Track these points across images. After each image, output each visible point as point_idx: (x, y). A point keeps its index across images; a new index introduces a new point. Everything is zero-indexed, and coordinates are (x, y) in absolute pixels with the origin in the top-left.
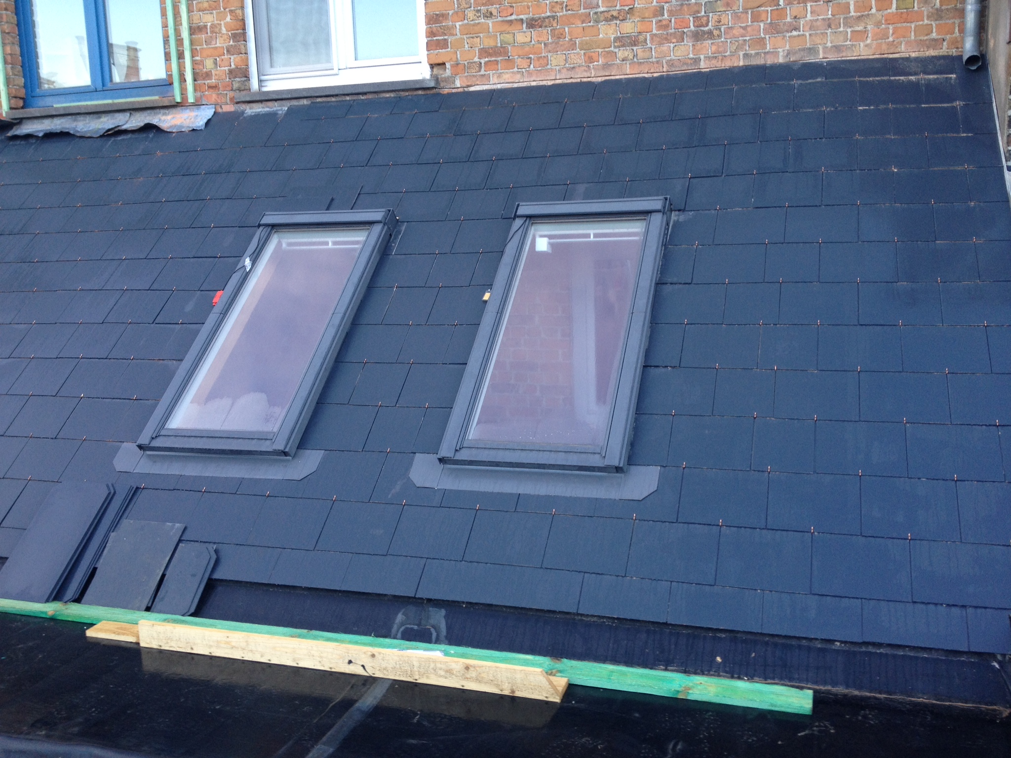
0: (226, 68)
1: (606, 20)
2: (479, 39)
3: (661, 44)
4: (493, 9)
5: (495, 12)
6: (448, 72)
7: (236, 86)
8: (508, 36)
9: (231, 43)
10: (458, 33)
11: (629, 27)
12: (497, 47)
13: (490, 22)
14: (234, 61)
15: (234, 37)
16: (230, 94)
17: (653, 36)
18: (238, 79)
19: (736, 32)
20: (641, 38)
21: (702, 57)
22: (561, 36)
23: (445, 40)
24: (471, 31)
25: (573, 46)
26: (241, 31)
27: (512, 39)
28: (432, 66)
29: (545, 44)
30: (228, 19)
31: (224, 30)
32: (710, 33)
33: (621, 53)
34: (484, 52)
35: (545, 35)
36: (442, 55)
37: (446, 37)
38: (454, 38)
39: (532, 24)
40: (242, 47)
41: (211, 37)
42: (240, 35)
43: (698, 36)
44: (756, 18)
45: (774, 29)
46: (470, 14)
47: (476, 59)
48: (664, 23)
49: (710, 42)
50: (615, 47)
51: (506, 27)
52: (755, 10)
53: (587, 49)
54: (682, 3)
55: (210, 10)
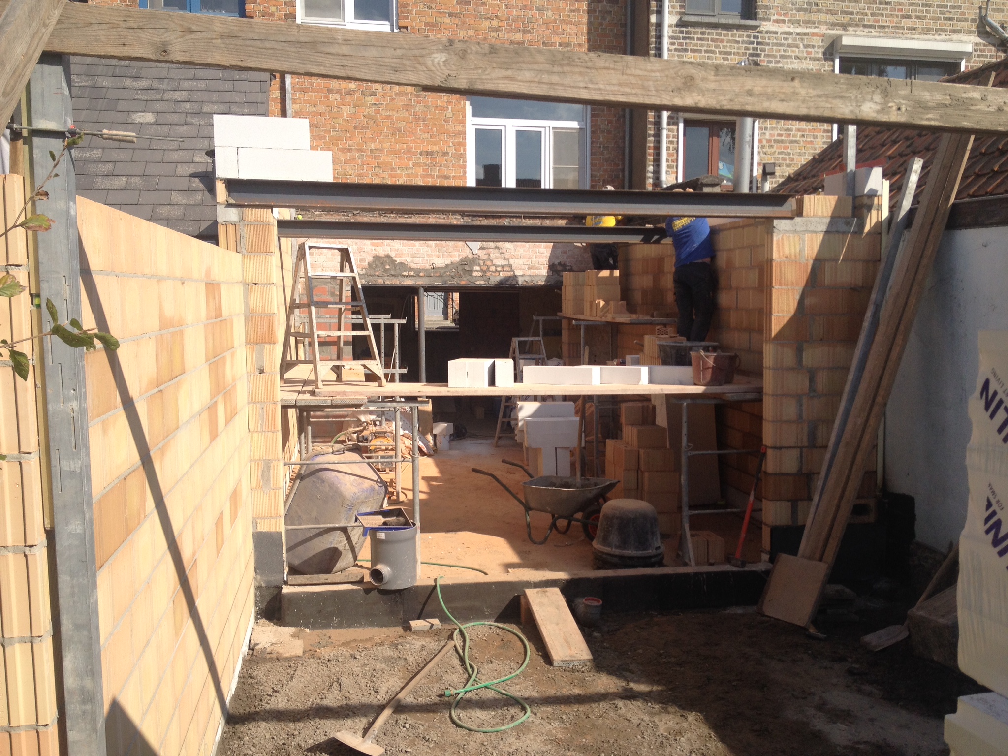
0: (284, 13)
1: (485, 19)
2: (424, 18)
3: (509, 33)
4: (432, 5)
5: (433, 7)
6: (409, 31)
8: (439, 18)
10: (414, 14)
11: (495, 23)
12: (434, 23)
13: (430, 11)
14: (289, 9)
17: (505, 29)
18: (290, 19)
19: (541, 32)
20: (500, 28)
22: (464, 22)
24: (421, 14)
27: (441, 20)
28: (400, 27)
32: (529, 31)
34: (427, 24)
35: (457, 21)
36: (406, 23)
37: (408, 15)
38: (412, 16)
39: (451, 15)
43: (525, 32)
45: (555, 33)
46: (421, 6)
47: (424, 27)
48: (510, 24)
49: (530, 34)
50: (489, 31)
51: (439, 15)
52: (546, 23)
53: (476, 29)
54: (518, 17)
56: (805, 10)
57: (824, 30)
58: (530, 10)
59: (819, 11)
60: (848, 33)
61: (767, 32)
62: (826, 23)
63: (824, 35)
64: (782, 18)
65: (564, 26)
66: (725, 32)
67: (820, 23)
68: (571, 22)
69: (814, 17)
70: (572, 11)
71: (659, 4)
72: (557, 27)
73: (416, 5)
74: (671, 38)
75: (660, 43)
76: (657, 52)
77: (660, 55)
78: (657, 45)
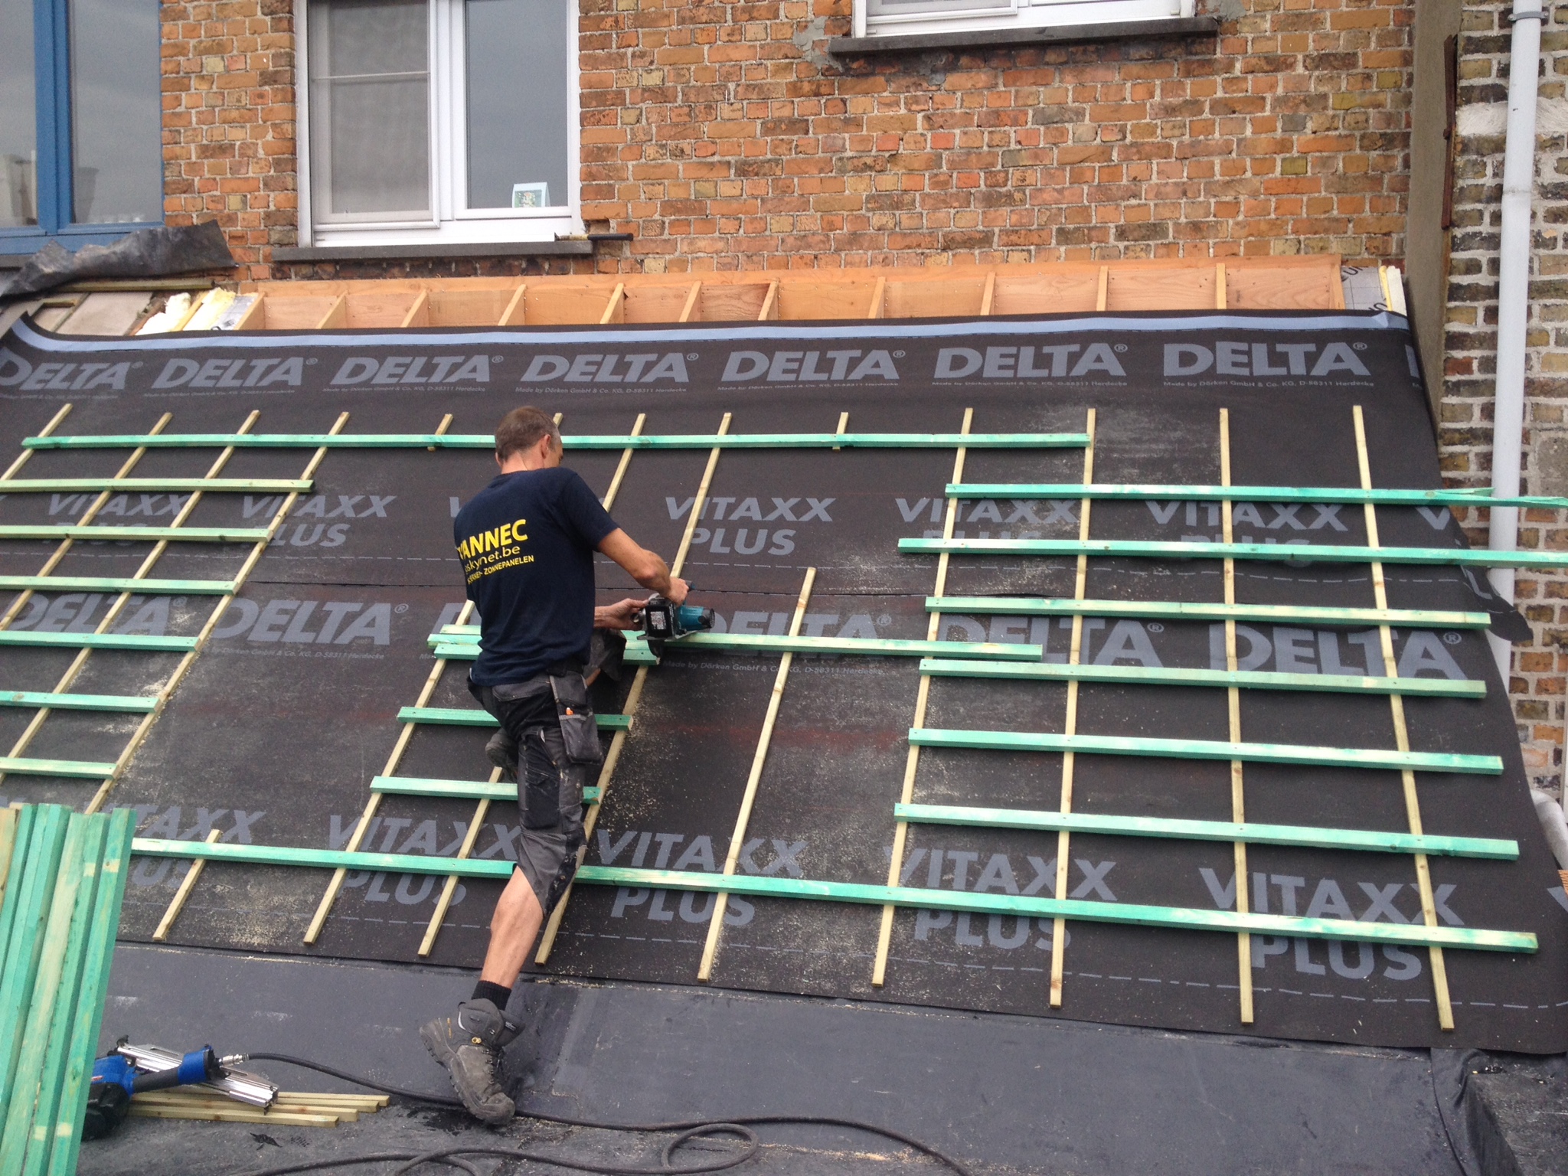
0: (261, 210)
1: (856, 170)
2: (662, 187)
3: (936, 209)
4: (686, 145)
5: (688, 150)
7: (275, 237)
8: (707, 185)
9: (272, 172)
10: (631, 178)
11: (889, 181)
12: (688, 199)
13: (680, 163)
14: (275, 200)
15: (277, 163)
16: (265, 250)
17: (925, 197)
18: (278, 228)
19: (1047, 196)
20: (907, 198)
21: (997, 230)
22: (787, 190)
23: (610, 185)
24: (651, 175)
25: (804, 206)
26: (290, 156)
27: (713, 190)
28: (588, 224)
29: (762, 200)
30: (269, 137)
31: (261, 153)
32: (1009, 196)
33: (877, 219)
34: (669, 206)
35: (763, 186)
36: (603, 208)
37: (611, 182)
38: (624, 184)
39: (744, 170)
40: (289, 180)
41: (240, 162)
42: (287, 161)
43: (991, 201)
44: (1077, 178)
45: (1104, 194)
46: (651, 150)
47: (657, 217)
48: (942, 178)
49: (1009, 209)
50: (868, 210)
51: (704, 173)
52: (1075, 166)
53: (826, 210)
54: (969, 151)
55: (240, 122)
58: (1015, 123)
65: (1137, 167)
68: (1164, 151)
70: (1170, 111)
71: (1496, 59)
72: (1114, 171)
73: (637, 147)
74: (1548, 192)
75: (1497, 218)
76: (1482, 255)
77: (1495, 265)
78: (1485, 228)
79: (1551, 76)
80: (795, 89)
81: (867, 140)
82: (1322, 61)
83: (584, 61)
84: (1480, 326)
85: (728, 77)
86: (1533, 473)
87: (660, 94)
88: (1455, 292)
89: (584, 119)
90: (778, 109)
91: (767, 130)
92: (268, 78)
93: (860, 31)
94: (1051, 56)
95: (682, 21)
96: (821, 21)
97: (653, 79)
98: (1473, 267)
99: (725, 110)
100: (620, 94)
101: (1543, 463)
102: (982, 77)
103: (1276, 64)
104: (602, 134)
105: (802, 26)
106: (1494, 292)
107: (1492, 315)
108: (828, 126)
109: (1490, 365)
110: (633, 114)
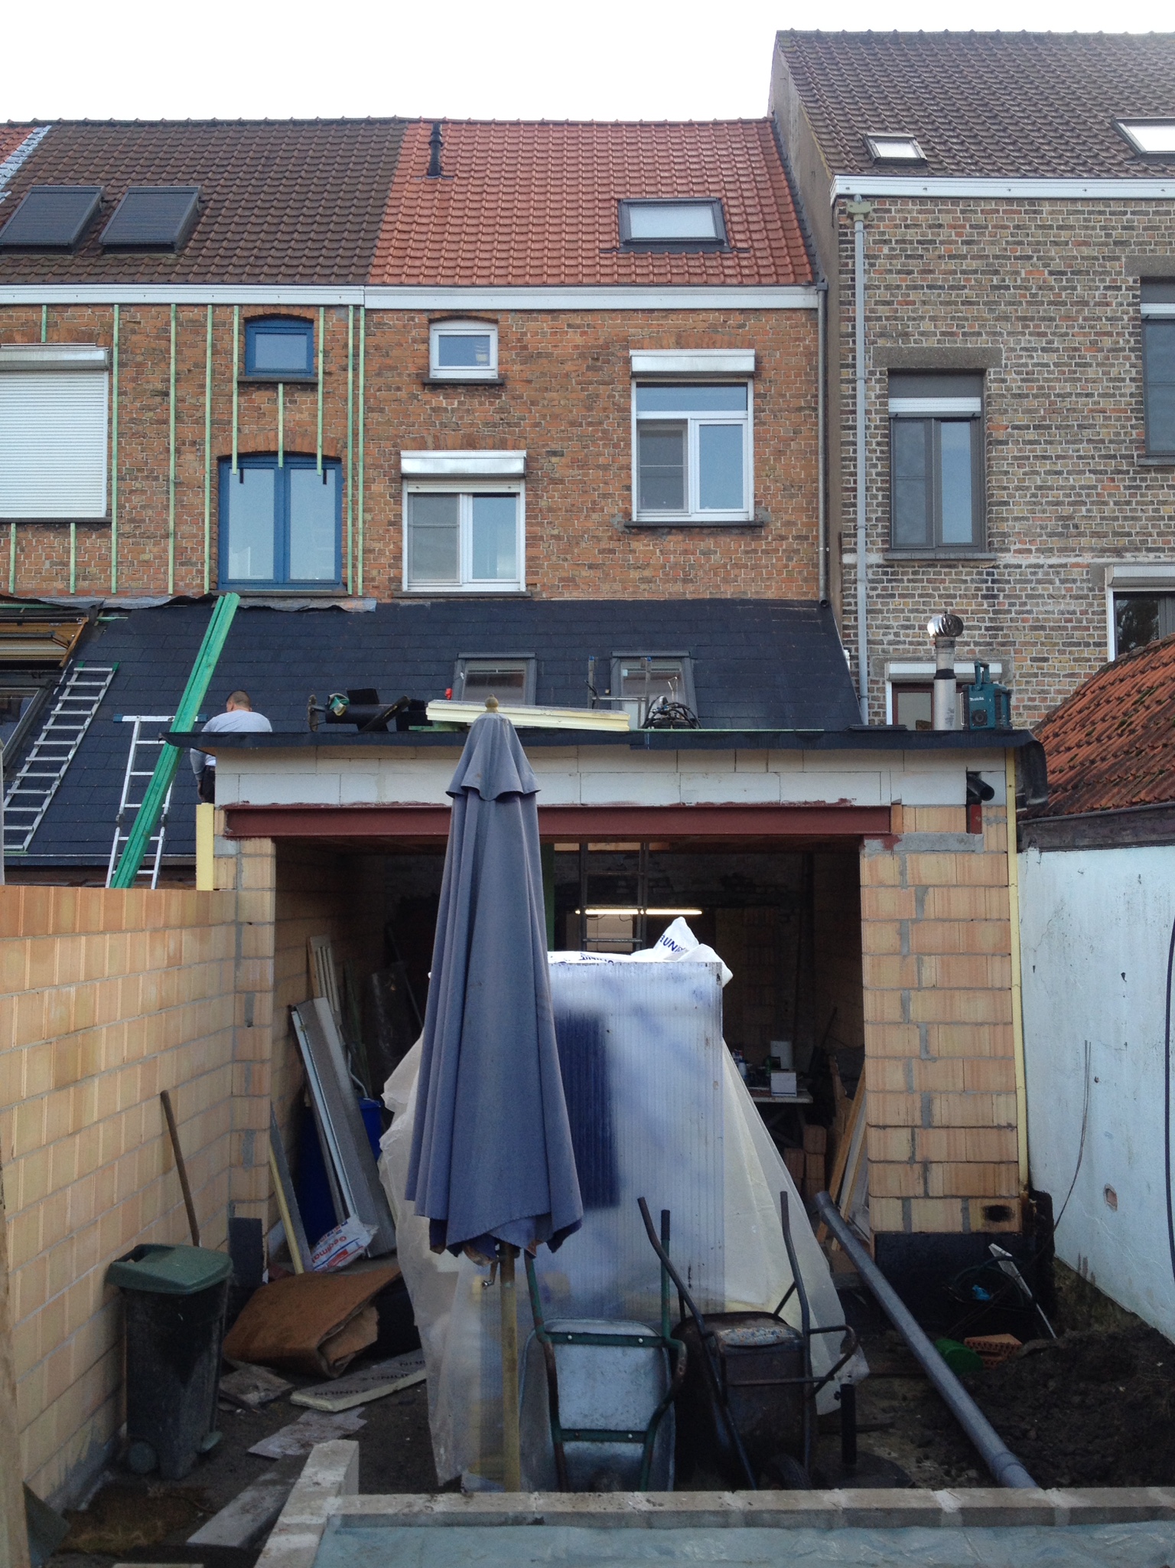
0: (385, 576)
1: (634, 568)
2: (558, 572)
3: (665, 583)
4: (569, 557)
6: (539, 589)
7: (393, 587)
8: (576, 572)
9: (391, 562)
10: (546, 568)
11: (647, 573)
12: (569, 577)
13: (566, 564)
14: (391, 572)
16: (388, 592)
17: (660, 579)
18: (393, 583)
19: (706, 580)
20: (654, 579)
21: (687, 592)
22: (608, 575)
24: (555, 567)
25: (615, 580)
26: (399, 555)
27: (578, 574)
28: (527, 585)
29: (598, 578)
30: (392, 547)
31: (387, 553)
32: (692, 580)
33: (643, 586)
34: (561, 580)
35: (599, 573)
36: (534, 579)
37: (537, 570)
38: (542, 570)
39: (591, 567)
40: (399, 565)
42: (397, 557)
43: (685, 581)
44: (715, 574)
45: (725, 580)
46: (554, 558)
47: (556, 583)
48: (666, 573)
49: (691, 585)
50: (639, 583)
51: (575, 567)
52: (715, 570)
54: (676, 563)
55: (379, 540)
56: (1060, 535)
57: (1087, 558)
58: (692, 554)
59: (1080, 534)
60: (1124, 560)
61: (1006, 566)
62: (1092, 550)
63: (1088, 566)
64: (1028, 546)
65: (737, 571)
66: (947, 570)
67: (1082, 549)
68: (745, 566)
69: (1072, 542)
70: (747, 552)
71: (853, 540)
72: (728, 572)
73: (548, 557)
74: (871, 581)
75: (856, 589)
76: (852, 600)
77: (856, 603)
78: (852, 592)
79: (869, 546)
80: (611, 538)
81: (638, 558)
82: (797, 537)
83: (527, 524)
84: (852, 623)
85: (585, 532)
86: (871, 669)
87: (558, 538)
88: (845, 612)
89: (527, 546)
90: (604, 545)
91: (600, 552)
92: (391, 524)
93: (635, 519)
94: (705, 531)
95: (567, 511)
96: (621, 514)
97: (555, 532)
98: (849, 604)
99: (583, 545)
100: (542, 537)
101: (874, 665)
102: (680, 537)
103: (783, 538)
104: (534, 552)
105: (613, 516)
106: (856, 612)
107: (856, 619)
108: (623, 552)
109: (856, 635)
110: (546, 545)
